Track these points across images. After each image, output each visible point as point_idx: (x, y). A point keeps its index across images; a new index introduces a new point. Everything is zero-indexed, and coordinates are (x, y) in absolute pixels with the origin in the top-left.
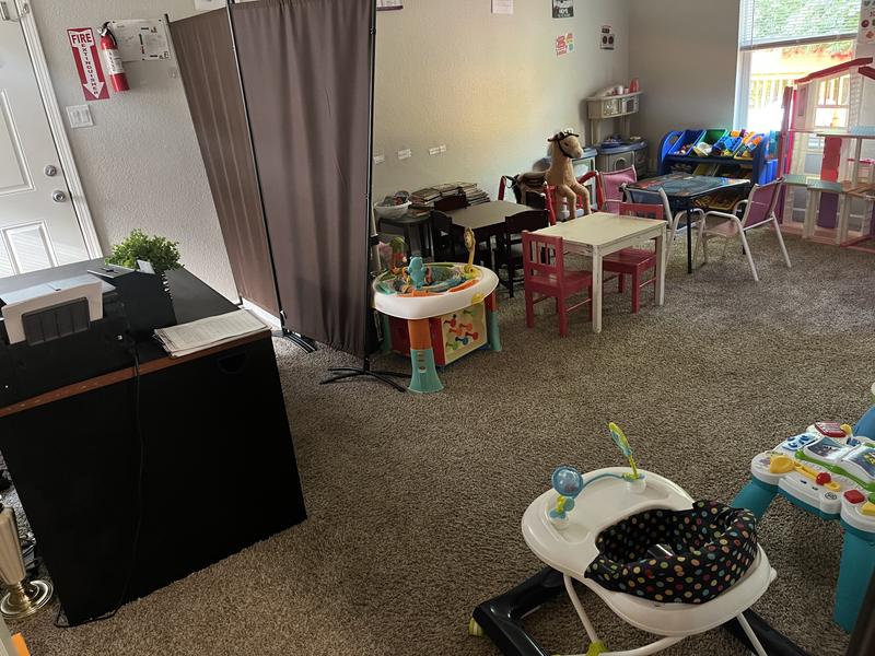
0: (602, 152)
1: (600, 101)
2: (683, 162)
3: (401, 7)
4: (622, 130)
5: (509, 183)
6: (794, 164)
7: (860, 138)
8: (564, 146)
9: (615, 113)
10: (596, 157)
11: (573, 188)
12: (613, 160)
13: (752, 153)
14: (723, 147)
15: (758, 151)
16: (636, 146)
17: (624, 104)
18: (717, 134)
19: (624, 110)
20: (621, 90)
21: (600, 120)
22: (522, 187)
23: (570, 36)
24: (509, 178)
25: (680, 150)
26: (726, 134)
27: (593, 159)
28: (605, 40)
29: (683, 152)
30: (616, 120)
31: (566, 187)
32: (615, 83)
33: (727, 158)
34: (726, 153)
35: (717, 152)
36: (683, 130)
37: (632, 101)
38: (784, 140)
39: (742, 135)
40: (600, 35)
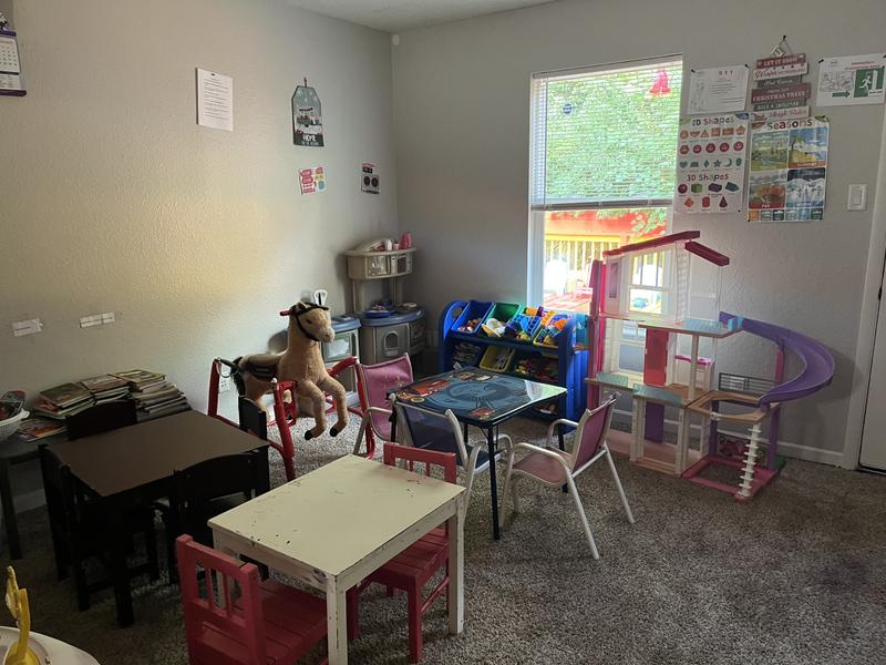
0: (367, 322)
1: (363, 257)
2: (471, 342)
3: (22, 93)
4: (392, 295)
5: (225, 371)
6: (606, 356)
7: (696, 335)
8: (305, 324)
9: (383, 274)
10: (359, 329)
11: (321, 384)
12: (382, 334)
13: (556, 340)
14: (518, 327)
15: (563, 336)
16: (410, 317)
17: (394, 263)
18: (511, 310)
19: (394, 271)
20: (389, 245)
21: (363, 281)
22: (245, 376)
23: (320, 171)
24: (227, 363)
25: (466, 325)
26: (520, 312)
27: (356, 333)
28: (367, 181)
29: (469, 328)
30: (386, 281)
31: (311, 384)
32: (382, 236)
33: (524, 342)
34: (523, 336)
35: (511, 332)
36: (467, 299)
37: (404, 260)
38: (593, 326)
39: (540, 313)
40: (360, 175)
